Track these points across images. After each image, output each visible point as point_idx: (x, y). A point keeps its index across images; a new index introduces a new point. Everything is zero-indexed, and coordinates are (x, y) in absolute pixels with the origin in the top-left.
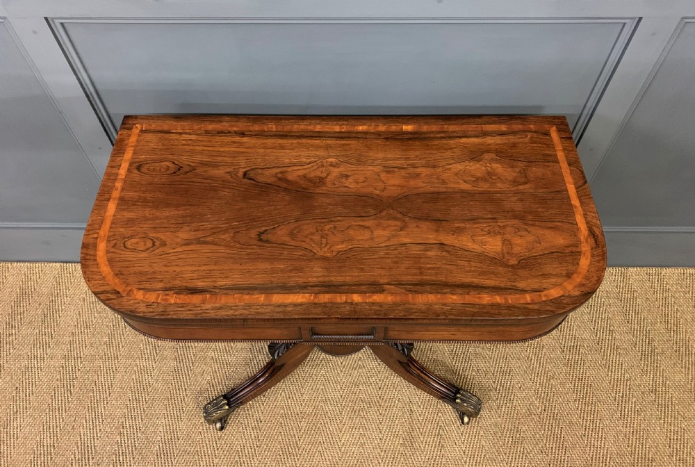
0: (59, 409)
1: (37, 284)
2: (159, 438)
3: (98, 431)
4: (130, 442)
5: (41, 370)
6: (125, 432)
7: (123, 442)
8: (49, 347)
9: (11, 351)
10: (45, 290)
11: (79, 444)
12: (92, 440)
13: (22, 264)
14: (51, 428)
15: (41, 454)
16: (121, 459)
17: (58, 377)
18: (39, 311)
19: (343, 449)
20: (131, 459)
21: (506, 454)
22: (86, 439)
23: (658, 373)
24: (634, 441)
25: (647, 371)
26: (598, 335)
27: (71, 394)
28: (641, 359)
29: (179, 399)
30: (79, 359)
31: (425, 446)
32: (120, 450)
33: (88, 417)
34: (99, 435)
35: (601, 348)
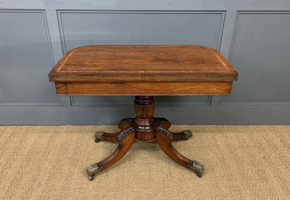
0: (24, 167)
1: (18, 132)
2: (66, 175)
4: (53, 177)
5: (18, 156)
6: (52, 174)
8: (22, 149)
9: (6, 151)
11: (32, 178)
12: (38, 176)
13: (13, 126)
14: (21, 173)
15: (15, 181)
16: (50, 182)
18: (19, 139)
19: (142, 177)
20: (54, 182)
21: (209, 178)
22: (35, 176)
23: (265, 154)
24: (259, 173)
25: (261, 153)
26: (241, 143)
27: (30, 163)
28: (258, 150)
29: (75, 164)
30: (34, 153)
31: (176, 176)
32: (49, 179)
33: (36, 170)
34: (40, 175)
35: (242, 147)
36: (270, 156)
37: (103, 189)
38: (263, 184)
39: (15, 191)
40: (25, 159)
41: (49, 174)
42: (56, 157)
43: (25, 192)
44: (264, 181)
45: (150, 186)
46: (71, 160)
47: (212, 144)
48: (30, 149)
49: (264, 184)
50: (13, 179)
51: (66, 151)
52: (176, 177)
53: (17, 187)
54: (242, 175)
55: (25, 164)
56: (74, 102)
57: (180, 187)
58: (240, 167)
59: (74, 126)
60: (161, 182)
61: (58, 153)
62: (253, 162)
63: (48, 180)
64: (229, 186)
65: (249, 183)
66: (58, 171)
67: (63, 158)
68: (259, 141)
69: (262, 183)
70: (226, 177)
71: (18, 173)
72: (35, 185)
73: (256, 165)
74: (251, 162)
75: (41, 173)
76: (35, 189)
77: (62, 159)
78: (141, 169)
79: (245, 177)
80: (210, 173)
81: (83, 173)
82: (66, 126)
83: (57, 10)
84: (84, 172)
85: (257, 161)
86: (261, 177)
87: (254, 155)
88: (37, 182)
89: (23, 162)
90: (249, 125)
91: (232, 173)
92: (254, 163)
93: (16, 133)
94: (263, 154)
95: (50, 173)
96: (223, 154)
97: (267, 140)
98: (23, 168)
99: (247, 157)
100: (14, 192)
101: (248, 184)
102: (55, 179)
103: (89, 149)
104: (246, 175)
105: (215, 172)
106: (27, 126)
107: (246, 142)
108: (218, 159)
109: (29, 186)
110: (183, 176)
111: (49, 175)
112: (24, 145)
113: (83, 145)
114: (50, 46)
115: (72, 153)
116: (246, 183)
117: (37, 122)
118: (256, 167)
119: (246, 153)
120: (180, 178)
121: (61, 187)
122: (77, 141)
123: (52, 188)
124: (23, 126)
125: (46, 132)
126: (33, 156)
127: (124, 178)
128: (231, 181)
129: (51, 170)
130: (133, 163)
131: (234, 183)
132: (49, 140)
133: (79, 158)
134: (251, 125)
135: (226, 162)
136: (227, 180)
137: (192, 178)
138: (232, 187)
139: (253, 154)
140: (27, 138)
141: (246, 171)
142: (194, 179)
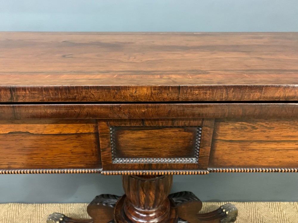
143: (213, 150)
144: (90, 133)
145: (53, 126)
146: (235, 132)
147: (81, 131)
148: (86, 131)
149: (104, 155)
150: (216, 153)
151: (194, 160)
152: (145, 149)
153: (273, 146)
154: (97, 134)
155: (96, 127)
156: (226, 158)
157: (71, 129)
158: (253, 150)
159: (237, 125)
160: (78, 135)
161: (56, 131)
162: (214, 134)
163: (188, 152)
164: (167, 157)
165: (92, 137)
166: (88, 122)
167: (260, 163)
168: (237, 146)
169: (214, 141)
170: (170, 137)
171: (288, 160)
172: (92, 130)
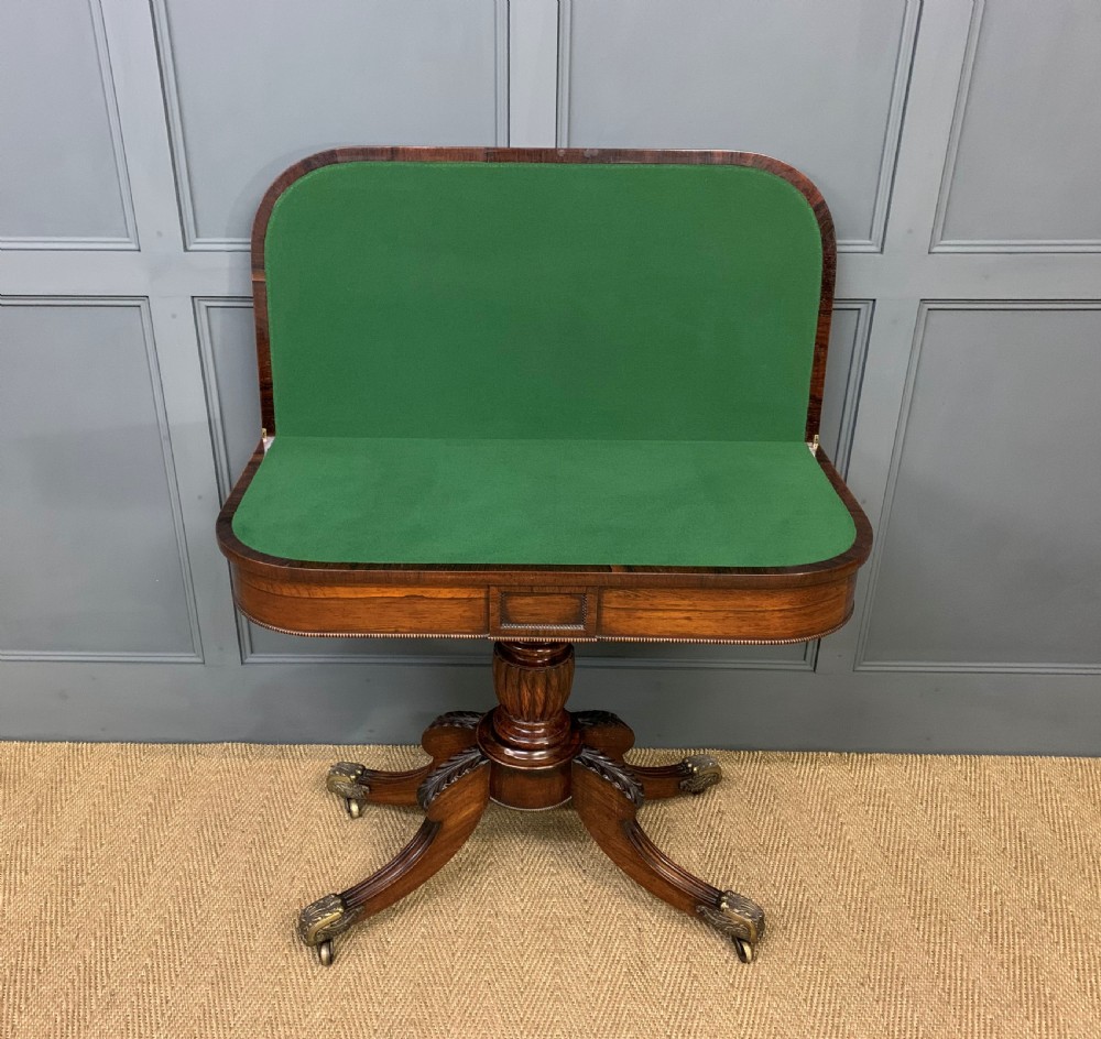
0: (51, 922)
1: (29, 767)
3: (115, 951)
4: (167, 966)
5: (26, 873)
6: (160, 953)
7: (155, 965)
8: (42, 845)
10: (41, 775)
11: (82, 969)
12: (104, 964)
13: (7, 743)
14: (37, 947)
15: (15, 981)
16: (151, 988)
17: (54, 882)
18: (31, 799)
19: (528, 978)
20: (169, 988)
22: (93, 962)
23: (1047, 886)
24: (1018, 973)
25: (1028, 883)
26: (942, 838)
27: (73, 904)
28: (1016, 868)
29: (252, 912)
30: (89, 861)
31: (665, 977)
32: (151, 977)
33: (98, 934)
34: (116, 957)
35: (949, 854)
36: (1064, 897)
37: (363, 1024)
38: (1029, 1024)
39: (13, 1026)
40: (53, 888)
41: (150, 955)
42: (178, 883)
43: (53, 1031)
44: (1034, 1011)
45: (557, 1018)
46: (237, 895)
47: (820, 837)
48: (74, 844)
49: (1037, 1022)
50: (8, 972)
51: (218, 856)
52: (667, 981)
53: (23, 1007)
54: (944, 979)
55: (54, 909)
56: (252, 652)
57: (680, 1026)
58: (935, 943)
59: (250, 748)
60: (603, 1001)
61: (185, 864)
62: (991, 921)
63: (145, 979)
64: (887, 1028)
65: (970, 1017)
66: (186, 940)
67: (204, 885)
68: (1023, 830)
69: (1028, 1018)
70: (873, 989)
71: (26, 947)
72: (93, 1001)
73: (1003, 939)
74: (985, 921)
75: (119, 950)
76: (95, 1017)
77: (203, 892)
78: (522, 944)
79: (955, 993)
80: (809, 968)
81: (286, 952)
82: (219, 746)
83: (193, 297)
84: (290, 951)
85: (1011, 919)
86: (1024, 991)
87: (996, 893)
88: (104, 987)
89: (46, 898)
90: (980, 754)
91: (900, 970)
92: (997, 928)
93: (19, 774)
94: (1036, 889)
95: (154, 949)
96: (867, 884)
97: (1057, 826)
98: (48, 928)
99: (969, 898)
100: (9, 1027)
101: (967, 1024)
102: (173, 976)
103: (312, 848)
104: (959, 982)
105: (828, 961)
106: (66, 745)
107: (963, 829)
108: (845, 906)
109: (71, 1006)
110: (695, 976)
111: (148, 961)
112: (52, 826)
113: (286, 829)
114: (164, 432)
115: (242, 866)
116: (961, 1016)
117: (103, 729)
118: (1005, 945)
119: (964, 881)
120: (683, 987)
121: (197, 1012)
122: (261, 815)
123: (163, 1014)
124: (48, 742)
125: (138, 768)
126: (88, 874)
127: (452, 979)
128: (896, 1005)
129: (158, 937)
130: (490, 915)
131: (909, 1014)
132: (150, 805)
133: (270, 887)
134: (990, 755)
135: (876, 920)
136: (881, 1003)
137: (732, 985)
138: (899, 1031)
139: (994, 887)
140: (63, 797)
141: (959, 962)
142: (739, 993)
143: (599, 617)
144: (480, 598)
145: (448, 590)
146: (620, 600)
147: (472, 596)
148: (476, 596)
149: (493, 619)
150: (603, 620)
151: (581, 628)
152: (532, 615)
153: (660, 614)
154: (487, 599)
155: (488, 592)
156: (614, 625)
157: (462, 593)
158: (640, 618)
159: (621, 593)
160: (470, 599)
161: (450, 596)
162: (599, 602)
163: (577, 619)
164: (555, 624)
165: (482, 602)
166: (482, 587)
167: (650, 633)
168: (623, 613)
169: (600, 608)
170: (557, 603)
171: (679, 629)
172: (483, 595)
